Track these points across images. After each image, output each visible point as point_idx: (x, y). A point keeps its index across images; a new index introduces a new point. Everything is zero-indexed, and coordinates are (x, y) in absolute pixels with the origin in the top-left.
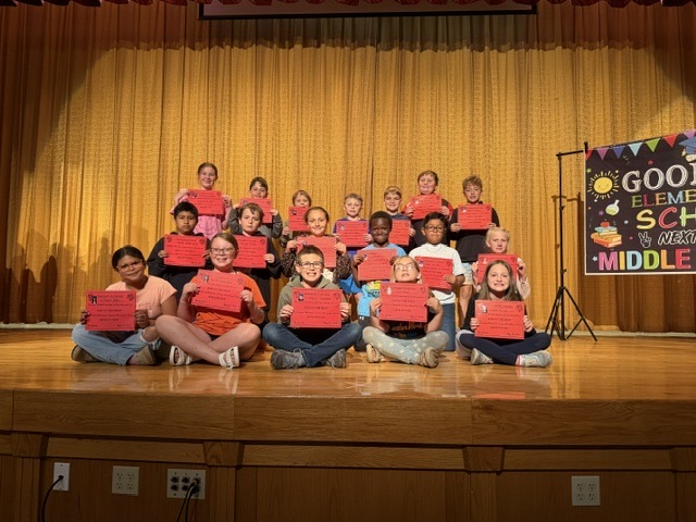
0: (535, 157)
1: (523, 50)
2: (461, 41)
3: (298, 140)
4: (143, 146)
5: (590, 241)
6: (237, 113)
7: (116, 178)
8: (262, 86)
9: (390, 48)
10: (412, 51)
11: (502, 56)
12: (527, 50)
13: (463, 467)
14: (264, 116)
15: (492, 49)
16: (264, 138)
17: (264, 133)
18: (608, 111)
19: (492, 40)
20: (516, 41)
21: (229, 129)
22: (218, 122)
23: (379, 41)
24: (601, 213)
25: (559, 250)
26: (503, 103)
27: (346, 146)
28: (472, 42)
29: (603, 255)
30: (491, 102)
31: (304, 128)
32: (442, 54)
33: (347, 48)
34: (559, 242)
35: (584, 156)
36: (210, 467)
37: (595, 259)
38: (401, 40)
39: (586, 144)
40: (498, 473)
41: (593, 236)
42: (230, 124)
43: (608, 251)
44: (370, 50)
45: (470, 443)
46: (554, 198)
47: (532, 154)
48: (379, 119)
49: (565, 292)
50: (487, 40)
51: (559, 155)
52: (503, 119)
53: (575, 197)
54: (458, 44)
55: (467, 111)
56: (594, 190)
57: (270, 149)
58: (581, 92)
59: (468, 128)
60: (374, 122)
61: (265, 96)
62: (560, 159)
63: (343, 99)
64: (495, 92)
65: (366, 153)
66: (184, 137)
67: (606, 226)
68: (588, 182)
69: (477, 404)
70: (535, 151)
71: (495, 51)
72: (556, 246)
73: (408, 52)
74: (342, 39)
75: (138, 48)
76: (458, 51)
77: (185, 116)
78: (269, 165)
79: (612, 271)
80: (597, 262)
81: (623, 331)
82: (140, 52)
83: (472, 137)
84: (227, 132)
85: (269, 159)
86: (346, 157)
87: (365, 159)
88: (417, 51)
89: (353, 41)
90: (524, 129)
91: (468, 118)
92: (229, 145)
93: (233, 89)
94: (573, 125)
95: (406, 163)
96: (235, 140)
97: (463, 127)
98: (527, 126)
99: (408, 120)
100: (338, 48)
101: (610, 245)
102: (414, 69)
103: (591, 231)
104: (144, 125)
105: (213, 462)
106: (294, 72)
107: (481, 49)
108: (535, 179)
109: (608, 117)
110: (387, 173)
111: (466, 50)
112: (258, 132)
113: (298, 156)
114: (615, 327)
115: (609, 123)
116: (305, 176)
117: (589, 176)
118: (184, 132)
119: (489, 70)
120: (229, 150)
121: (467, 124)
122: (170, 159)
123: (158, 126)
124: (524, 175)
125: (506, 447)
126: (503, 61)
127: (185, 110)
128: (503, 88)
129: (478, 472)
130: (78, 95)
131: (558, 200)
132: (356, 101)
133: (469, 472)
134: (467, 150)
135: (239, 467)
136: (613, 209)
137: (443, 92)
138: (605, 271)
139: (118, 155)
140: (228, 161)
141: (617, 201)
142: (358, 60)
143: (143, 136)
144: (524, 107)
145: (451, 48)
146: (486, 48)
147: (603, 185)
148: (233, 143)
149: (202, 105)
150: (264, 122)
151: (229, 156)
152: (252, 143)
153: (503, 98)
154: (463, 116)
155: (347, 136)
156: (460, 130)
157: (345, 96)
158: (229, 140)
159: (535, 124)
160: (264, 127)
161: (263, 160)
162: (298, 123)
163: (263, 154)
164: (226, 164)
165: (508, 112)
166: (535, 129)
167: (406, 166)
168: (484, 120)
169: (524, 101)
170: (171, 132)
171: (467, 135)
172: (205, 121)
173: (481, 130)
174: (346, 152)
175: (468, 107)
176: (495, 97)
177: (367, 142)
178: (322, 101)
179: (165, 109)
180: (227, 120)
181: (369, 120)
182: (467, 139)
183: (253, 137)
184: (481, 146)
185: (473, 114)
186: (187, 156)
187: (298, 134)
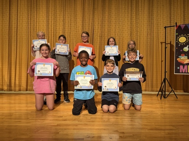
0: (155, 27)
3: (64, 19)
5: (177, 61)
6: (39, 9)
14: (50, 10)
16: (50, 18)
17: (50, 17)
18: (182, 10)
21: (37, 15)
22: (32, 12)
24: (181, 51)
26: (143, 6)
27: (83, 22)
29: (181, 67)
30: (138, 6)
31: (66, 15)
35: (175, 28)
37: (178, 68)
39: (176, 23)
41: (178, 59)
42: (37, 13)
43: (184, 65)
47: (154, 26)
48: (96, 12)
49: (166, 80)
51: (165, 27)
52: (143, 13)
53: (169, 42)
55: (129, 10)
56: (179, 41)
57: (53, 23)
58: (172, 3)
59: (129, 16)
60: (94, 13)
62: (165, 29)
63: (82, 4)
64: (140, 2)
65: (91, 25)
66: (18, 18)
67: (183, 56)
68: (176, 38)
70: (155, 25)
77: (19, 10)
78: (53, 29)
79: (185, 73)
80: (179, 69)
81: (185, 92)
83: (131, 19)
84: (35, 16)
85: (53, 27)
86: (83, 27)
87: (90, 27)
90: (151, 16)
91: (130, 12)
92: (37, 21)
94: (169, 15)
95: (106, 29)
97: (128, 15)
98: (152, 15)
99: (107, 12)
101: (184, 63)
103: (177, 57)
104: (2, 13)
108: (155, 36)
109: (182, 13)
110: (99, 33)
112: (48, 16)
113: (64, 26)
114: (182, 91)
115: (182, 15)
116: (67, 34)
117: (177, 36)
118: (19, 16)
120: (36, 23)
121: (129, 14)
122: (13, 27)
123: (8, 14)
124: (150, 34)
127: (19, 7)
131: (164, 44)
132: (86, 4)
134: (129, 24)
136: (186, 49)
137: (120, 2)
138: (182, 73)
140: (36, 28)
141: (188, 46)
144: (151, 8)
147: (182, 40)
148: (38, 20)
149: (25, 5)
150: (50, 12)
151: (36, 26)
152: (46, 20)
153: (143, 5)
154: (128, 11)
155: (83, 18)
156: (127, 17)
157: (82, 2)
158: (36, 19)
159: (155, 15)
160: (50, 14)
161: (50, 27)
162: (64, 13)
163: (50, 25)
164: (35, 29)
165: (145, 10)
166: (155, 17)
167: (106, 31)
168: (136, 13)
169: (151, 6)
170: (14, 16)
171: (129, 18)
172: (27, 12)
173: (134, 17)
174: (83, 25)
175: (130, 8)
176: (140, 4)
177: (91, 21)
178: (73, 4)
179: (11, 7)
180: (35, 12)
181: (92, 12)
182: (129, 20)
183: (46, 18)
184: (135, 23)
185: (131, 11)
186: (20, 26)
187: (64, 17)
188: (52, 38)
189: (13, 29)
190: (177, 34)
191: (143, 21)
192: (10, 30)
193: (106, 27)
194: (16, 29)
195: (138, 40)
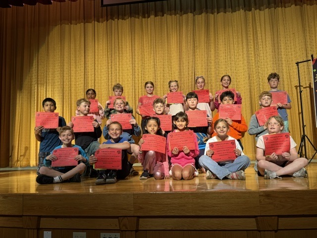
0: (284, 65)
1: (273, 8)
2: (239, 7)
3: (155, 65)
4: (76, 73)
6: (122, 53)
7: (63, 90)
8: (134, 39)
9: (201, 13)
10: (212, 13)
11: (262, 12)
12: (275, 8)
13: (256, 229)
14: (136, 54)
15: (256, 9)
16: (137, 65)
17: (136, 63)
19: (255, 4)
20: (269, 4)
21: (119, 62)
22: (113, 59)
23: (195, 10)
25: (301, 115)
26: (264, 38)
27: (180, 67)
28: (245, 7)
30: (257, 38)
31: (158, 59)
32: (229, 14)
33: (178, 15)
34: (300, 111)
35: (311, 63)
36: (122, 231)
38: (207, 8)
39: (312, 56)
40: (276, 231)
42: (119, 59)
44: (190, 15)
45: (260, 215)
46: (296, 87)
47: (282, 64)
48: (197, 51)
49: (306, 138)
50: (253, 5)
51: (297, 63)
52: (264, 46)
53: (308, 86)
54: (237, 8)
55: (245, 44)
57: (140, 71)
58: (307, 29)
59: (245, 52)
60: (194, 52)
61: (136, 43)
62: (298, 65)
63: (177, 42)
64: (259, 32)
65: (190, 69)
66: (96, 68)
68: (315, 76)
69: (262, 194)
70: (284, 62)
71: (258, 10)
72: (299, 114)
73: (211, 14)
74: (175, 10)
75: (71, 24)
76: (237, 12)
77: (96, 57)
78: (140, 79)
82: (72, 25)
83: (248, 57)
85: (140, 77)
86: (180, 72)
87: (190, 72)
88: (216, 14)
89: (181, 11)
90: (276, 50)
91: (245, 47)
92: (119, 70)
93: (120, 41)
94: (304, 47)
95: (213, 73)
96: (122, 67)
97: (243, 52)
98: (278, 49)
99: (213, 50)
100: (173, 16)
102: (214, 23)
104: (75, 62)
105: (124, 228)
106: (151, 29)
107: (250, 10)
108: (285, 77)
111: (242, 11)
112: (133, 63)
113: (155, 74)
116: (159, 84)
117: (315, 73)
118: (96, 65)
119: (255, 20)
120: (119, 73)
121: (245, 50)
122: (90, 79)
123: (83, 63)
125: (279, 216)
126: (263, 15)
127: (96, 54)
128: (263, 29)
129: (265, 231)
130: (43, 49)
131: (298, 88)
132: (184, 43)
133: (260, 231)
134: (246, 64)
135: (137, 231)
137: (231, 34)
139: (63, 79)
140: (119, 78)
142: (184, 21)
143: (76, 68)
144: (276, 39)
145: (234, 11)
146: (253, 9)
148: (121, 69)
149: (104, 50)
150: (136, 57)
151: (119, 76)
152: (131, 68)
153: (264, 35)
154: (242, 46)
155: (180, 61)
156: (241, 54)
157: (178, 40)
158: (119, 67)
159: (282, 48)
160: (136, 60)
161: (137, 76)
162: (154, 56)
163: (136, 74)
164: (118, 80)
165: (267, 42)
166: (283, 50)
167: (213, 75)
168: (254, 47)
169: (275, 36)
170: (90, 66)
171: (245, 55)
172: (107, 59)
173: (253, 53)
174: (180, 70)
175: (245, 41)
176: (259, 35)
177: (191, 63)
178: (166, 43)
179: (86, 54)
180: (118, 58)
181: (191, 52)
182: (246, 58)
183: (131, 65)
184: (253, 61)
185: (247, 45)
186: (98, 77)
187: (154, 62)
188: (140, 91)
189: (90, 82)
190: (315, 70)
191: (265, 58)
192: (86, 84)
193: (213, 70)
194: (93, 81)
195: (260, 85)
